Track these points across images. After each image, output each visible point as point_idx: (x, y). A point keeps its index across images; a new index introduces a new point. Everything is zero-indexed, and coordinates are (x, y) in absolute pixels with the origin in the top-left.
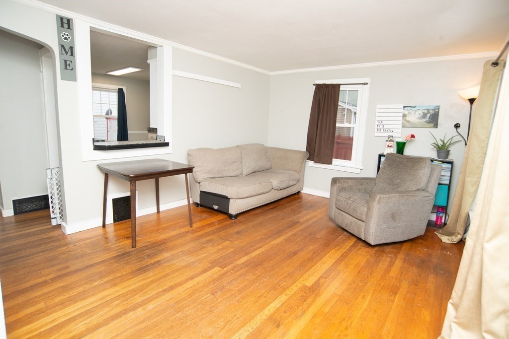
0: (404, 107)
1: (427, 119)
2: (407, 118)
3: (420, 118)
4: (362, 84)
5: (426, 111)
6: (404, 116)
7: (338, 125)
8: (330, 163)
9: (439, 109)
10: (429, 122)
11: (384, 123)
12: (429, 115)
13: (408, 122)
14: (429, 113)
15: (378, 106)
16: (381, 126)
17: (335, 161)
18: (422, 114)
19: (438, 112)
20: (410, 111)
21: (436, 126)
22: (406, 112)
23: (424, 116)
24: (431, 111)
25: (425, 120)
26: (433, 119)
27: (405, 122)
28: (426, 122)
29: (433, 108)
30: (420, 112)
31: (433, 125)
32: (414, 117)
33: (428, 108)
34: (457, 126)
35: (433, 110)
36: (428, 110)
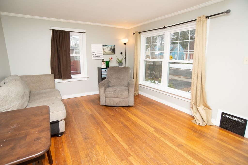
0: (103, 45)
1: (112, 51)
2: (105, 51)
3: (109, 50)
4: (83, 33)
5: (111, 47)
6: (103, 49)
7: (71, 55)
8: (71, 78)
9: (115, 47)
10: (113, 52)
11: (96, 53)
12: (112, 49)
13: (105, 52)
14: (112, 48)
15: (92, 45)
16: (95, 55)
17: (73, 76)
18: (110, 49)
19: (115, 48)
20: (106, 47)
21: (115, 53)
22: (104, 48)
23: (111, 50)
24: (113, 48)
25: (111, 51)
26: (114, 50)
27: (104, 52)
28: (111, 52)
29: (113, 46)
30: (109, 48)
31: (114, 53)
32: (107, 50)
33: (112, 46)
34: (121, 53)
35: (113, 47)
36: (112, 47)
